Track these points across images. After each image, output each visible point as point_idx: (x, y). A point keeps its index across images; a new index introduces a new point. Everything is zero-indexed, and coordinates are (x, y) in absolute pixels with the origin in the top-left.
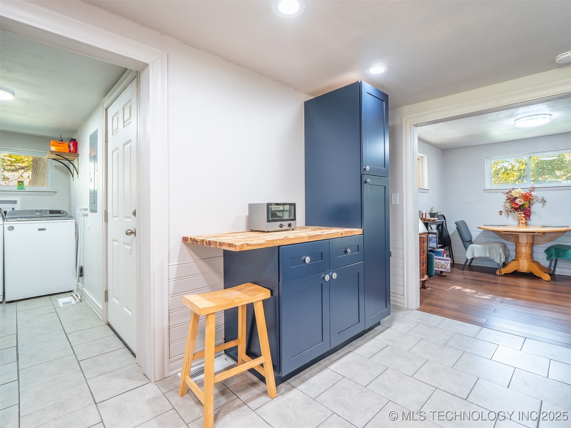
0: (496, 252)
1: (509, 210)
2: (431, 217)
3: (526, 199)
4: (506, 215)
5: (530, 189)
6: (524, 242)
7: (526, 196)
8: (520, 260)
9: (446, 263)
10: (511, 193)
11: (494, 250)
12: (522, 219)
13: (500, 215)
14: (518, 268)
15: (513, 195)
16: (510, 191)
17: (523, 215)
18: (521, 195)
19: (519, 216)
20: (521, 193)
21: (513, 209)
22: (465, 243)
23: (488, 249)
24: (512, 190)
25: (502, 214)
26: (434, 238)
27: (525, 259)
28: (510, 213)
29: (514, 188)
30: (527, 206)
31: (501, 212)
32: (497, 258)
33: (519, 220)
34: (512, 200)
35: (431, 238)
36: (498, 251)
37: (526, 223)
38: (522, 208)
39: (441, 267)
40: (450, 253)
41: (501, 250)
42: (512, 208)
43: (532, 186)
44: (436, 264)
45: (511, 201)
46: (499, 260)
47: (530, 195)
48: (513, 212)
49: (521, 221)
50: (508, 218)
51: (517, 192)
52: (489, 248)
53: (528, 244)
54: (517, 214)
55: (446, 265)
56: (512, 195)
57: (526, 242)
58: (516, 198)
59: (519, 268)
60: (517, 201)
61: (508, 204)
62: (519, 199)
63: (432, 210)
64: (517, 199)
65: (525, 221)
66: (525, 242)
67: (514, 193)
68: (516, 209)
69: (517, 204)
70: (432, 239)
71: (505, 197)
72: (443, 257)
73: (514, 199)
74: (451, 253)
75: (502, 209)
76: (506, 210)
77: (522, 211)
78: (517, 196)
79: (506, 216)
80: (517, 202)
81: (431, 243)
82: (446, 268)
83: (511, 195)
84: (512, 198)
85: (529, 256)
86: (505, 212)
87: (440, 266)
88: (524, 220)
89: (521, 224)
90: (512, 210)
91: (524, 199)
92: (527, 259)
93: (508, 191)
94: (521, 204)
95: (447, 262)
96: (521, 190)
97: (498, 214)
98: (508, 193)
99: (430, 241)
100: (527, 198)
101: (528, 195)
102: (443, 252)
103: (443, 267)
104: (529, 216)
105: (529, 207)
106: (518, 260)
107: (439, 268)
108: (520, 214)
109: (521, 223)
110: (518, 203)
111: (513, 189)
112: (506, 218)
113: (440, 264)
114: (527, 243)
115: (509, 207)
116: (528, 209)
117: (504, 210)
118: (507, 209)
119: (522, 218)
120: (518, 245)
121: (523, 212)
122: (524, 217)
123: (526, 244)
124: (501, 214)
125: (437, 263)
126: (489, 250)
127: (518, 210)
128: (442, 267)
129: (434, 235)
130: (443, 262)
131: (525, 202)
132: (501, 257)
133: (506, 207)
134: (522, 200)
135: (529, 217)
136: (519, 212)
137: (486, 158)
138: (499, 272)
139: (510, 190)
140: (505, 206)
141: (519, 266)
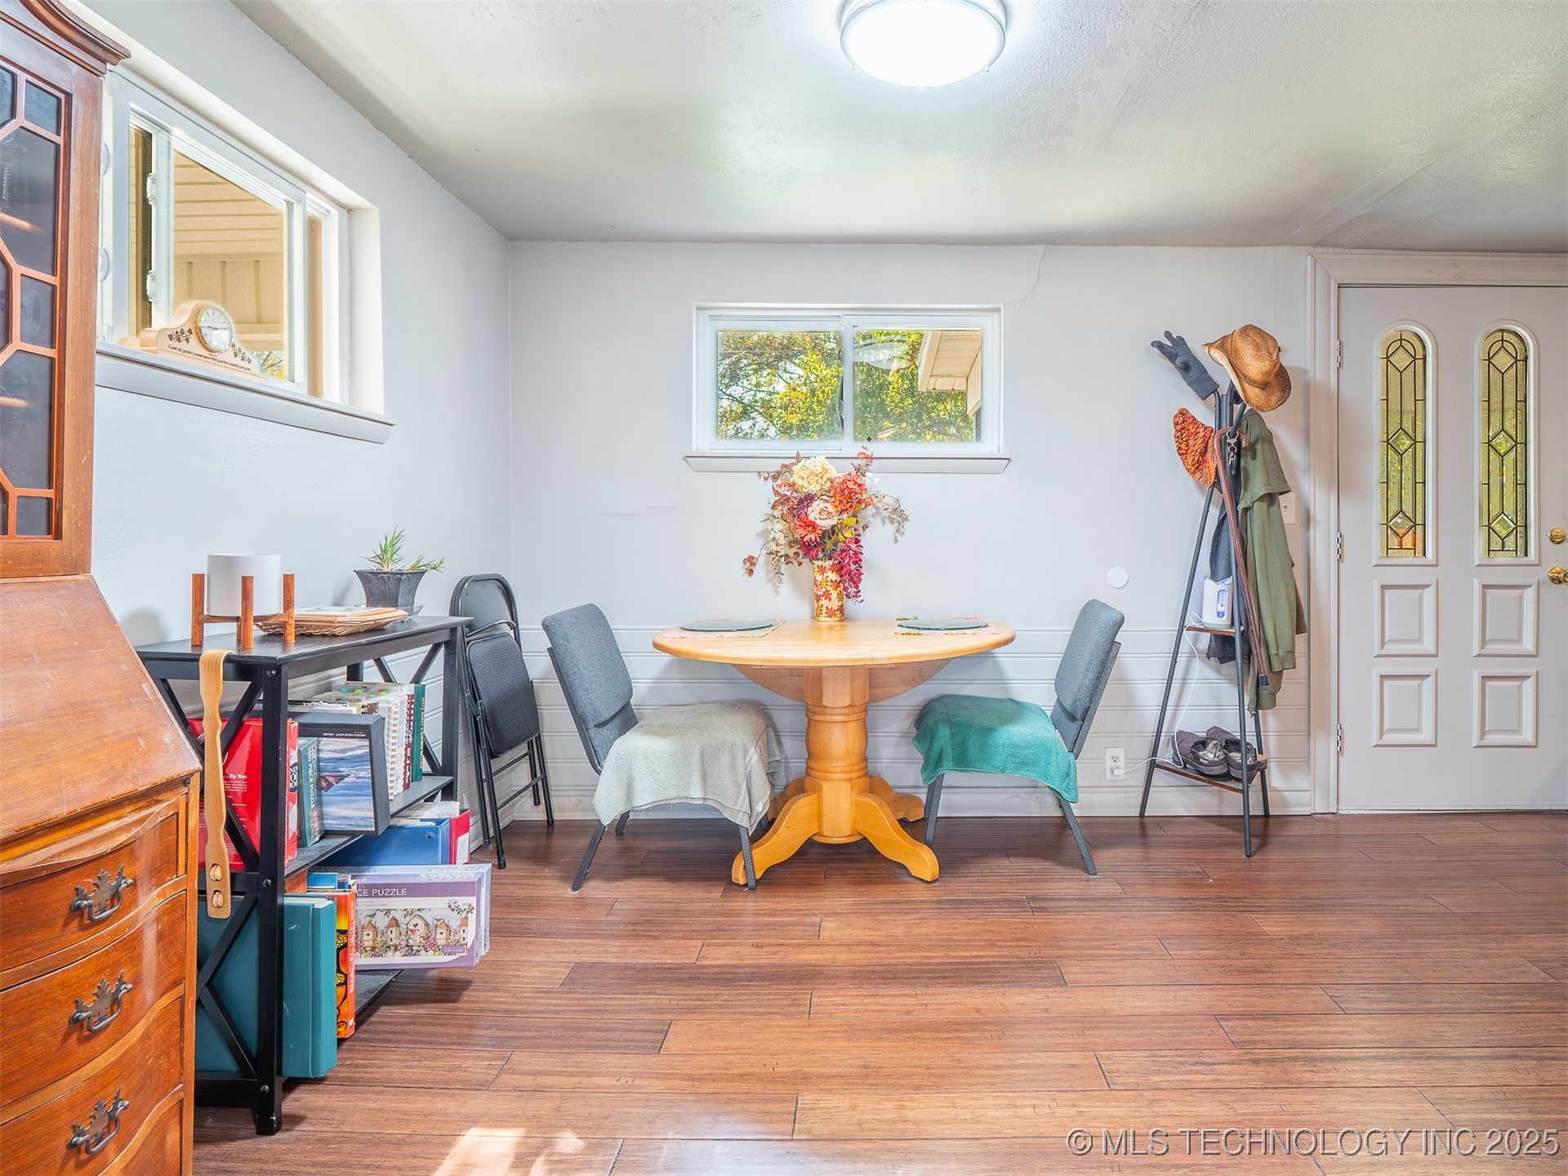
0: (733, 766)
1: (782, 553)
2: (373, 599)
3: (848, 502)
4: (768, 573)
5: (856, 462)
6: (839, 704)
7: (846, 491)
8: (826, 786)
9: (460, 911)
10: (791, 473)
11: (725, 760)
12: (827, 595)
13: (746, 577)
14: (815, 825)
15: (800, 482)
16: (786, 466)
17: (833, 576)
18: (829, 484)
19: (819, 578)
20: (827, 476)
21: (795, 550)
22: (593, 732)
23: (695, 760)
24: (793, 464)
25: (756, 569)
26: (356, 760)
27: (843, 783)
28: (783, 566)
29: (803, 453)
30: (848, 534)
31: (751, 561)
32: (736, 802)
33: (818, 598)
34: (796, 506)
35: (330, 766)
36: (740, 764)
37: (841, 609)
38: (829, 546)
39: (427, 938)
40: (534, 775)
41: (754, 756)
42: (791, 544)
43: (864, 451)
44: (395, 923)
45: (791, 509)
46: (746, 808)
47: (860, 485)
48: (796, 563)
49: (824, 601)
50: (776, 590)
51: (813, 469)
52: (702, 755)
53: (857, 710)
54: (808, 569)
55: (455, 922)
56: (794, 484)
57: (847, 703)
58: (809, 498)
59: (820, 826)
60: (814, 512)
61: (779, 526)
62: (822, 505)
63: (389, 549)
64: (815, 504)
65: (840, 604)
66: (846, 705)
67: (802, 473)
68: (809, 549)
69: (814, 526)
70: (344, 770)
71: (764, 493)
72: (450, 858)
73: (801, 501)
74: (539, 774)
75: (756, 549)
76: (771, 553)
77: (830, 559)
78: (814, 488)
79: (770, 581)
80: (811, 518)
81: (331, 803)
82: (459, 945)
83: (792, 485)
84: (795, 498)
85: (857, 764)
86: (767, 563)
87: (416, 939)
88: (834, 595)
89: (823, 618)
90: (791, 552)
91: (841, 502)
92: (850, 780)
93: (776, 465)
94: (826, 524)
95: (463, 901)
96: (827, 464)
97: (740, 568)
98: (779, 473)
99: (330, 785)
100: (849, 496)
101: (851, 485)
102: (445, 826)
103: (441, 939)
104: (855, 579)
105: (857, 541)
106: (817, 790)
107: (410, 950)
108: (822, 570)
109: (824, 609)
110: (818, 522)
111: (798, 458)
112: (769, 588)
113: (421, 924)
114: (850, 706)
115: (780, 537)
116: (853, 546)
117: (764, 552)
118: (775, 548)
119: (828, 588)
120: (818, 718)
121: (831, 562)
122: (836, 585)
123: (846, 711)
124: (751, 572)
125: (399, 916)
126: (703, 765)
127: (814, 553)
128: (429, 944)
129: (356, 742)
130: (436, 906)
131: (845, 516)
132: (755, 790)
133: (771, 536)
134: (831, 509)
135: (854, 583)
136: (819, 563)
137: (699, 308)
138: (745, 868)
139: (788, 462)
140: (765, 533)
141: (819, 817)
